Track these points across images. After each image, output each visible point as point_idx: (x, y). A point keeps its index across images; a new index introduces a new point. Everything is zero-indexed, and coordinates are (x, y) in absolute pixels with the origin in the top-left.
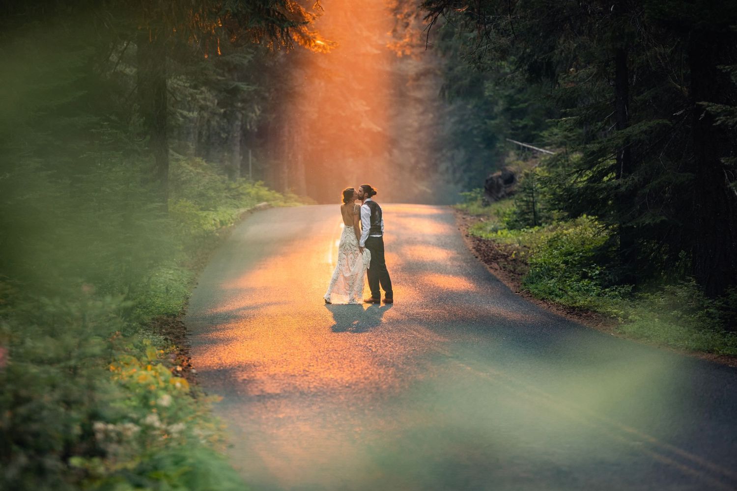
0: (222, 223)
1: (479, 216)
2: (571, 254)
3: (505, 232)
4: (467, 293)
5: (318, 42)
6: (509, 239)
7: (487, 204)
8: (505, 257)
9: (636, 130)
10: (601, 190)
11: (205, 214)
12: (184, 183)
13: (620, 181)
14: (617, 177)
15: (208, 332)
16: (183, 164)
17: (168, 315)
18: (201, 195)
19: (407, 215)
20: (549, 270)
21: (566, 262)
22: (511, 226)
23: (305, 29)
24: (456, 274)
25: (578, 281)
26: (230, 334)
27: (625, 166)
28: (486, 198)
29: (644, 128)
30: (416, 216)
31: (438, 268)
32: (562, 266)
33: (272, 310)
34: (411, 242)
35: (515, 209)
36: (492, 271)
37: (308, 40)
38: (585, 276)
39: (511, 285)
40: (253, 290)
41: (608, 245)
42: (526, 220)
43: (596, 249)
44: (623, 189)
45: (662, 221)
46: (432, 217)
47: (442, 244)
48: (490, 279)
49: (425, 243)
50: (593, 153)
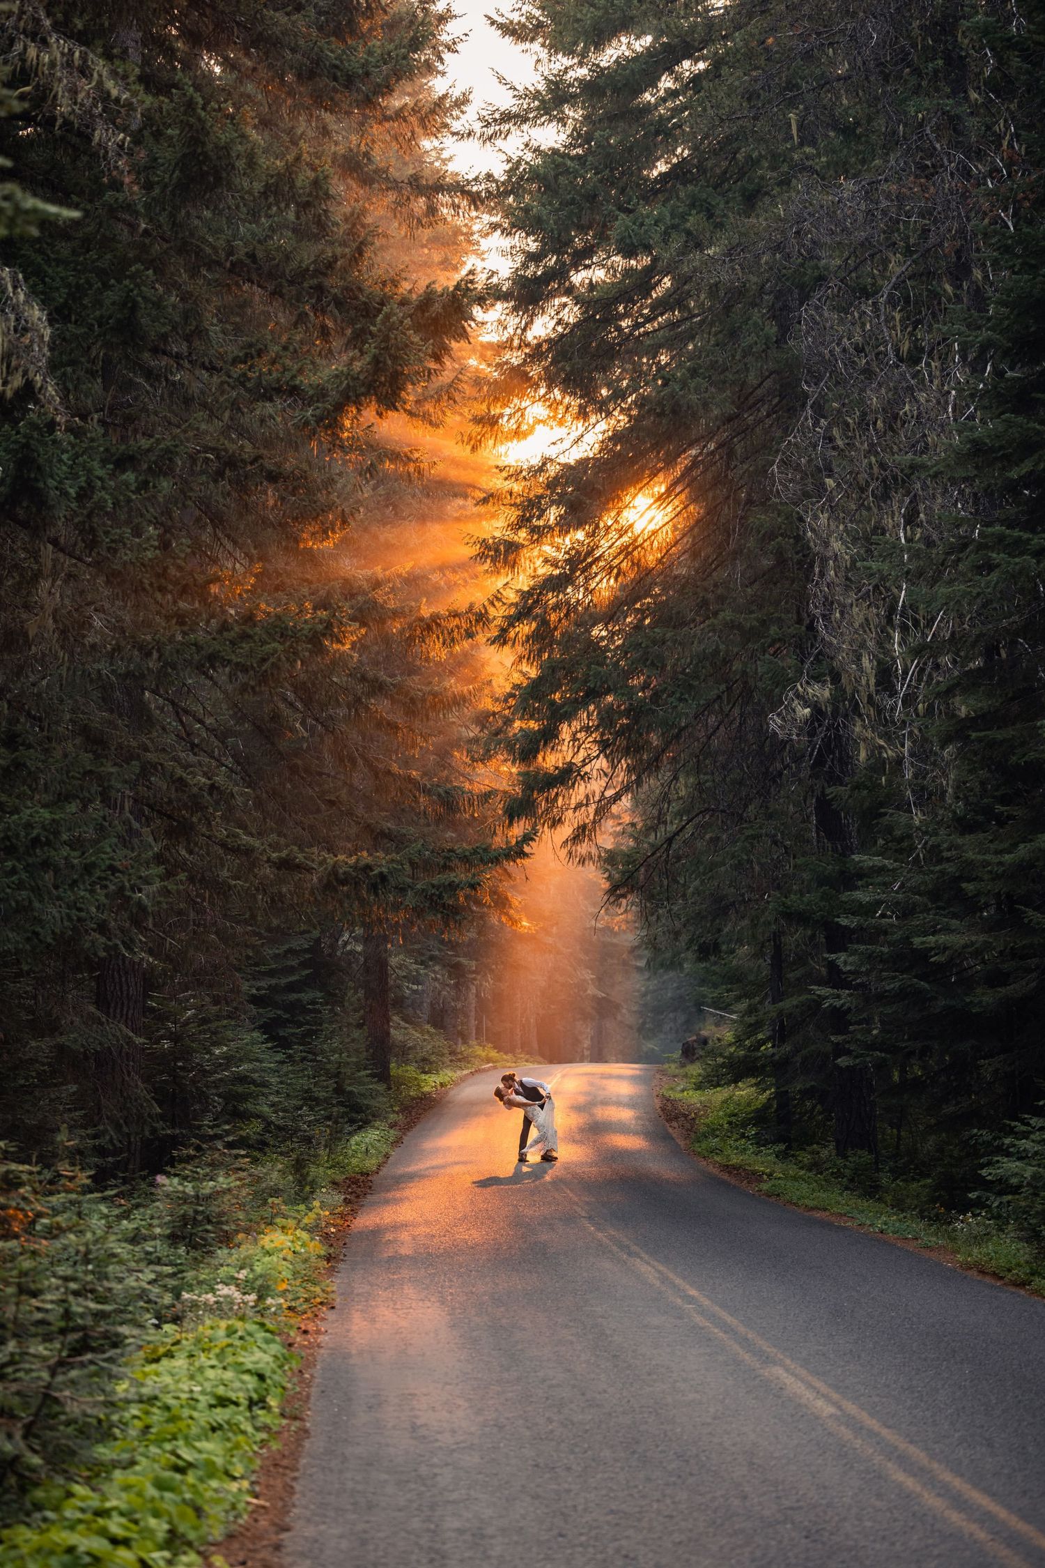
0: (442, 1085)
1: (675, 1076)
2: (735, 1115)
3: (691, 1093)
4: (639, 1151)
5: (524, 923)
6: (694, 1098)
7: (683, 1066)
8: (686, 1116)
9: (788, 1004)
10: (757, 1059)
11: (426, 1077)
12: (410, 1048)
13: (775, 1050)
14: (773, 1047)
15: (388, 1191)
16: (411, 1031)
17: (362, 1174)
18: (424, 1060)
19: (610, 1077)
20: (714, 1130)
21: (730, 1123)
22: (699, 1087)
23: (512, 912)
24: (636, 1133)
25: (736, 1140)
26: (407, 1193)
27: (781, 1035)
28: (683, 1060)
29: (795, 1003)
30: (620, 1077)
31: (622, 1128)
32: (726, 1126)
33: (457, 1169)
34: (605, 1103)
35: (700, 1071)
36: (670, 1130)
37: (514, 922)
38: (743, 1136)
39: (682, 1143)
40: (449, 1148)
41: (766, 1106)
42: (709, 1082)
43: (757, 1111)
44: (777, 1057)
45: (812, 1087)
46: (633, 1079)
47: (632, 1104)
48: (666, 1137)
49: (619, 1103)
50: (751, 1025)
